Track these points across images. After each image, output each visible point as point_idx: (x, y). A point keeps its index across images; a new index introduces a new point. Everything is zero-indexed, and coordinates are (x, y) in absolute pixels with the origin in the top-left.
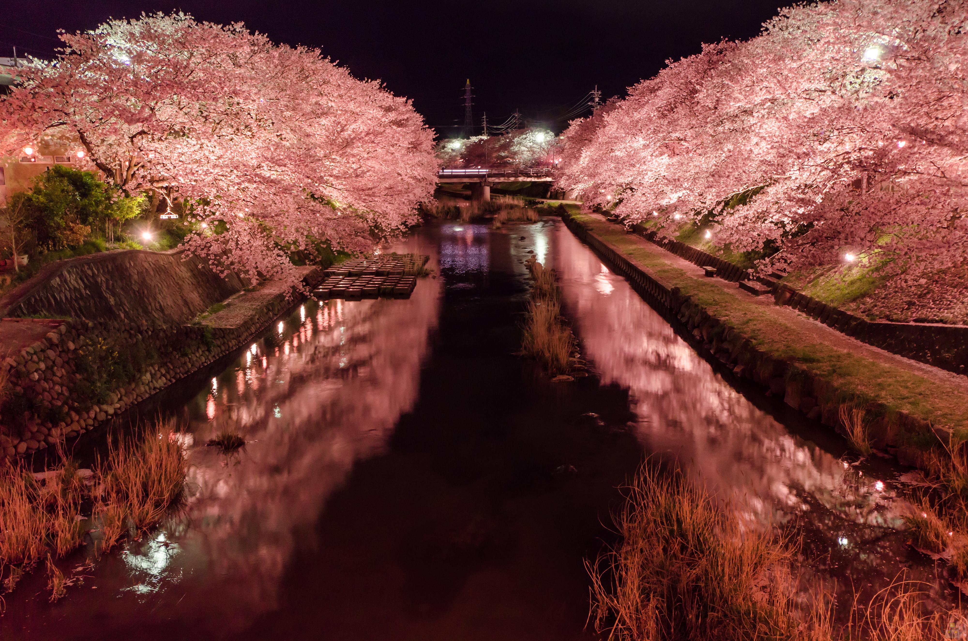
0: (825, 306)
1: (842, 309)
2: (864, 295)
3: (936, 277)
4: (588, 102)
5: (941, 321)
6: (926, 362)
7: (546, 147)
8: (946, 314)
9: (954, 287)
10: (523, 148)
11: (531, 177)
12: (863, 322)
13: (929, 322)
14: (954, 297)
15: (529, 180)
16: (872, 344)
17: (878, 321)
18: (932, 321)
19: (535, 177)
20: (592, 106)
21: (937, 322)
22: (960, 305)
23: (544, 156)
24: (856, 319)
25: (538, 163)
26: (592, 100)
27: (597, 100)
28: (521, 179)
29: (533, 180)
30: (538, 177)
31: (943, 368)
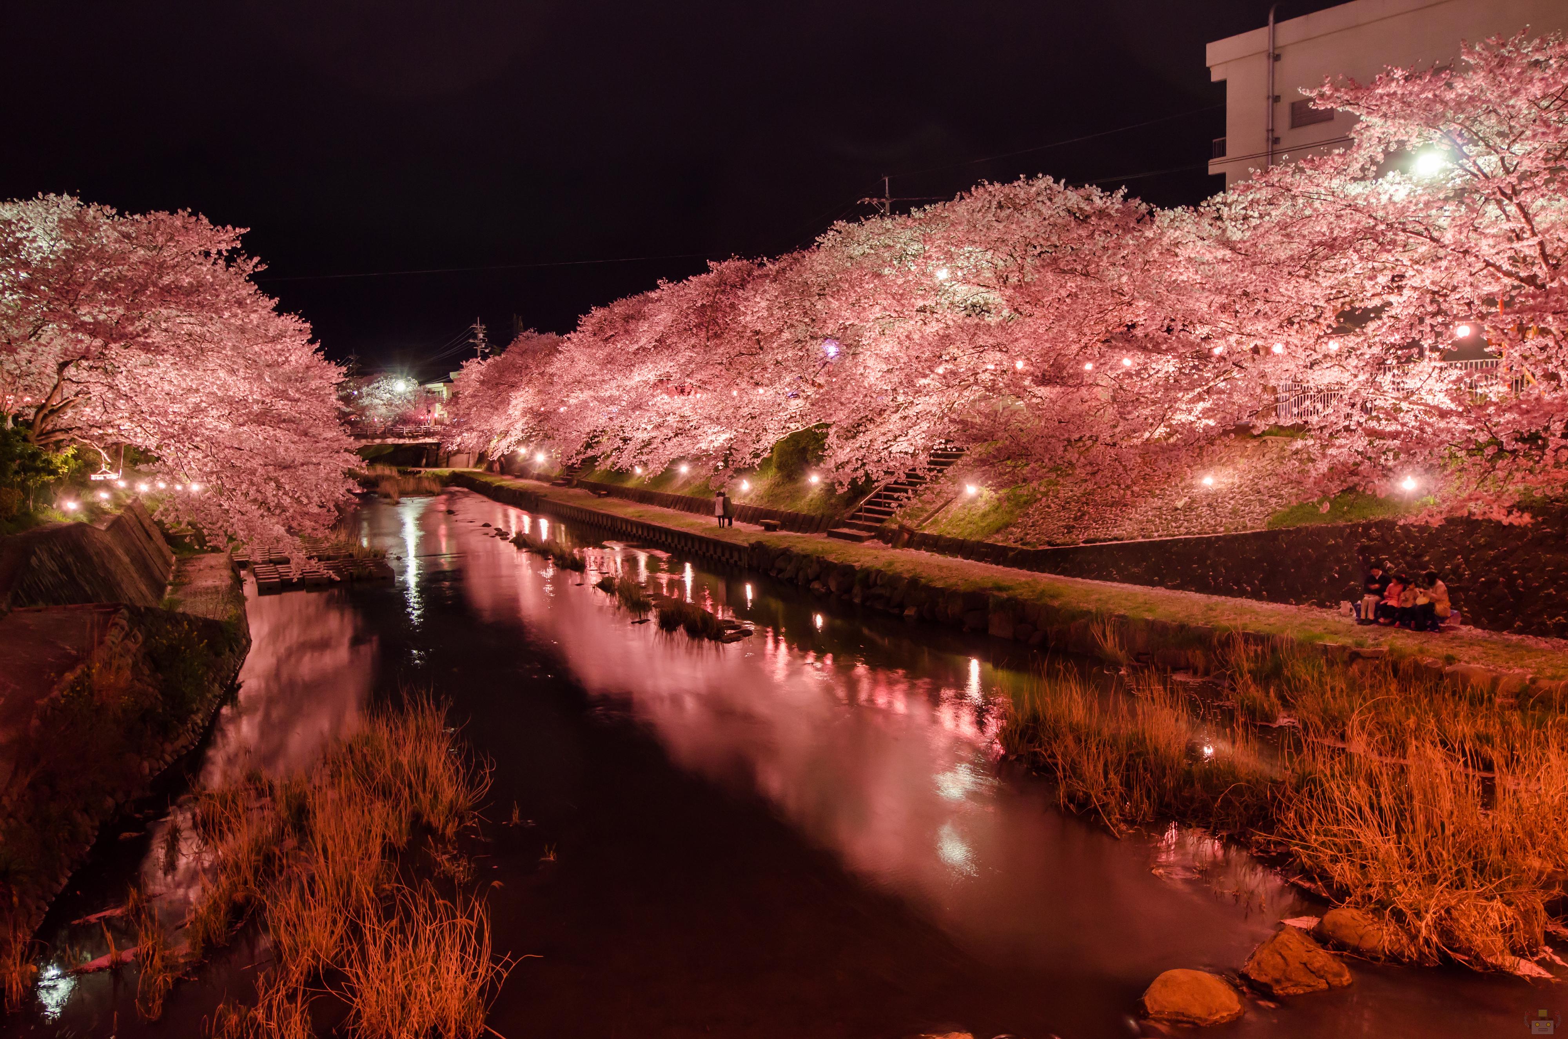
0: (964, 541)
1: (990, 541)
2: (1007, 526)
3: (1084, 499)
4: (469, 338)
5: (1116, 539)
6: (1114, 580)
7: (412, 398)
8: (1116, 532)
9: (1112, 506)
10: (377, 401)
11: (404, 437)
12: (1022, 552)
13: (1101, 541)
14: (1117, 515)
15: (401, 441)
16: (1043, 571)
17: (1040, 548)
18: (1105, 540)
19: (410, 438)
20: (475, 345)
21: (1110, 540)
22: (1128, 522)
23: (411, 411)
24: (1012, 549)
25: (404, 420)
26: (475, 336)
27: (481, 336)
28: (390, 441)
29: (407, 441)
30: (414, 437)
31: (1135, 584)
